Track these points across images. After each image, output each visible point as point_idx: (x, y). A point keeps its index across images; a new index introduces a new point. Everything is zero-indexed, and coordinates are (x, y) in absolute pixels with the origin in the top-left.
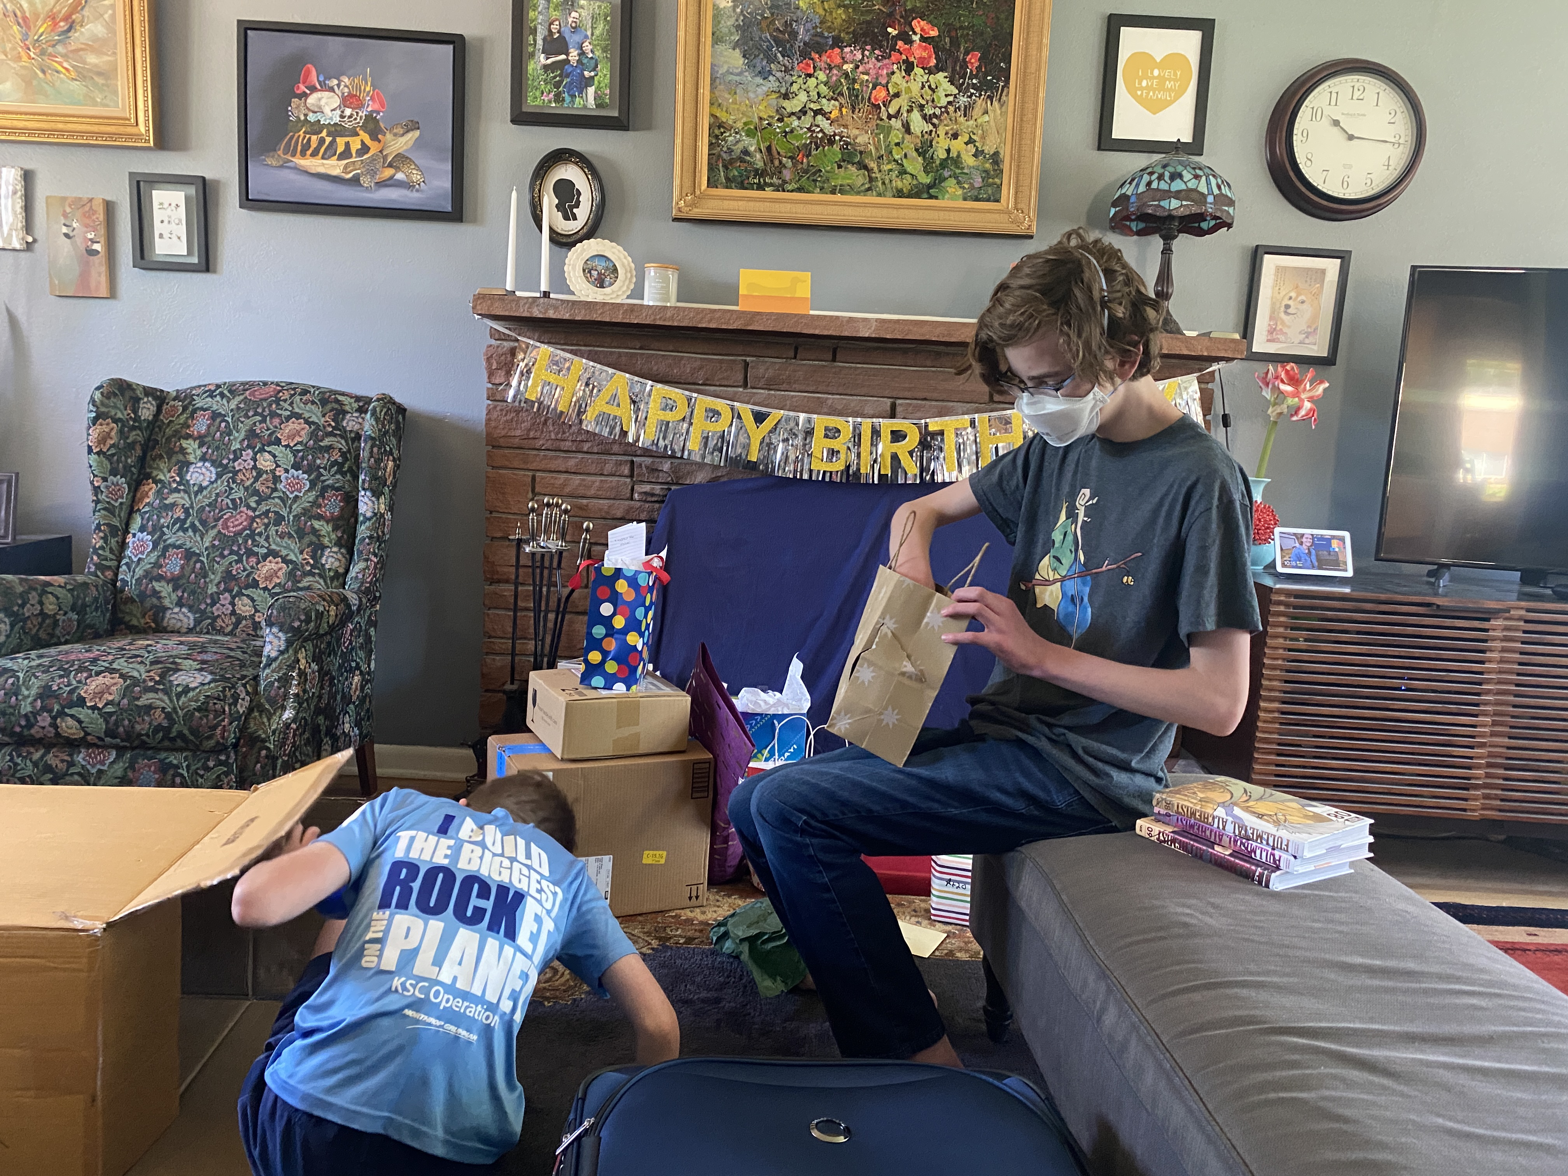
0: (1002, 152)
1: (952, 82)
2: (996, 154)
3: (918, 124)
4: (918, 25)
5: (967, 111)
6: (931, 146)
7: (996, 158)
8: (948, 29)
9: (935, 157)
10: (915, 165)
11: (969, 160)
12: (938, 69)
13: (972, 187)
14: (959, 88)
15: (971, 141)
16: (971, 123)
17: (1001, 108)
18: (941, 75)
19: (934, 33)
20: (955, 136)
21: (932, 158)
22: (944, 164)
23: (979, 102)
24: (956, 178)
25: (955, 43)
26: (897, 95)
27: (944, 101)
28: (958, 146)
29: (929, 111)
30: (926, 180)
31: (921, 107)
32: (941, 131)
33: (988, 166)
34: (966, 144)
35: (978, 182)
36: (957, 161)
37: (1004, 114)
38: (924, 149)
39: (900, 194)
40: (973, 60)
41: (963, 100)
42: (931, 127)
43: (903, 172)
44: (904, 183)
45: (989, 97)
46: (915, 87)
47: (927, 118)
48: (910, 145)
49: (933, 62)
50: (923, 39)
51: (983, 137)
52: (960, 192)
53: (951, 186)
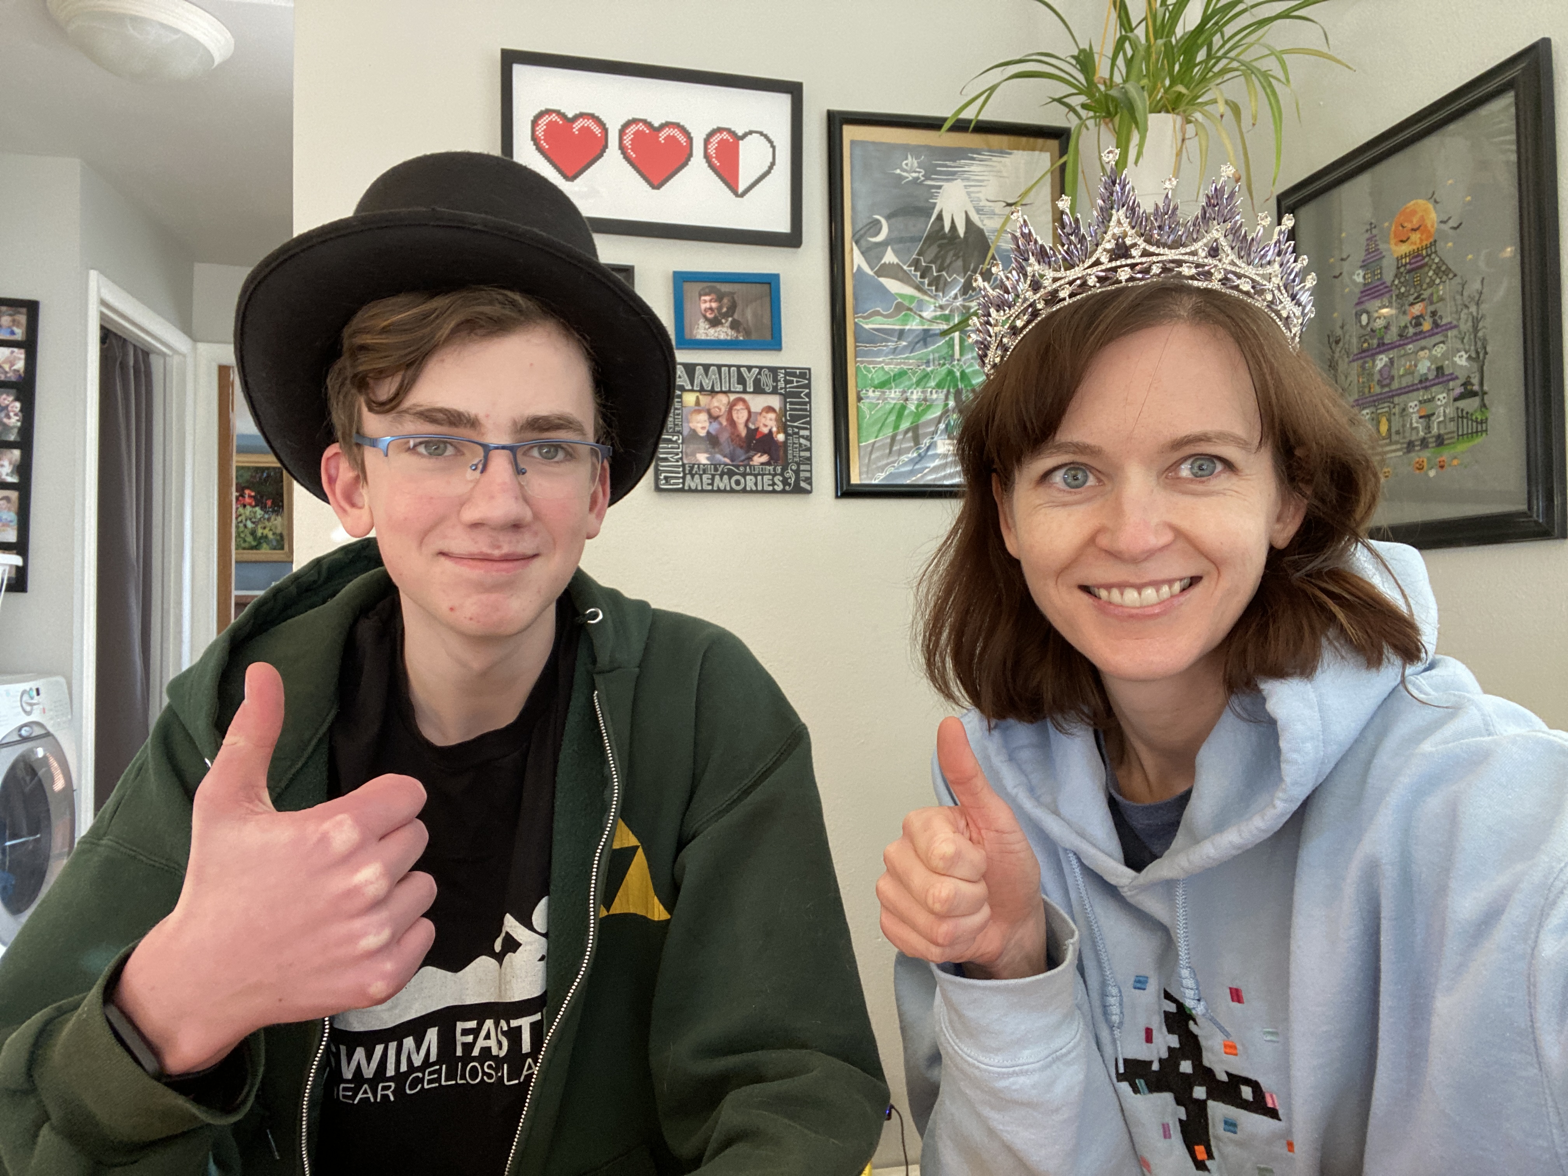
1: (262, 510)
3: (250, 525)
4: (247, 492)
5: (269, 520)
7: (281, 535)
8: (258, 493)
10: (250, 539)
11: (270, 536)
12: (256, 506)
13: (272, 545)
14: (265, 512)
15: (271, 530)
16: (270, 524)
17: (281, 518)
18: (257, 508)
19: (253, 494)
20: (265, 528)
21: (256, 536)
22: (261, 538)
23: (273, 516)
24: (266, 542)
25: (262, 497)
26: (240, 515)
27: (259, 517)
28: (266, 531)
29: (254, 520)
30: (254, 543)
31: (250, 519)
32: (259, 526)
33: (278, 538)
35: (275, 543)
36: (266, 537)
38: (253, 533)
39: (244, 549)
40: (269, 503)
41: (266, 516)
42: (255, 526)
43: (245, 541)
44: (246, 545)
45: (276, 515)
46: (248, 513)
47: (253, 523)
48: (247, 532)
49: (254, 504)
50: (249, 496)
53: (265, 545)
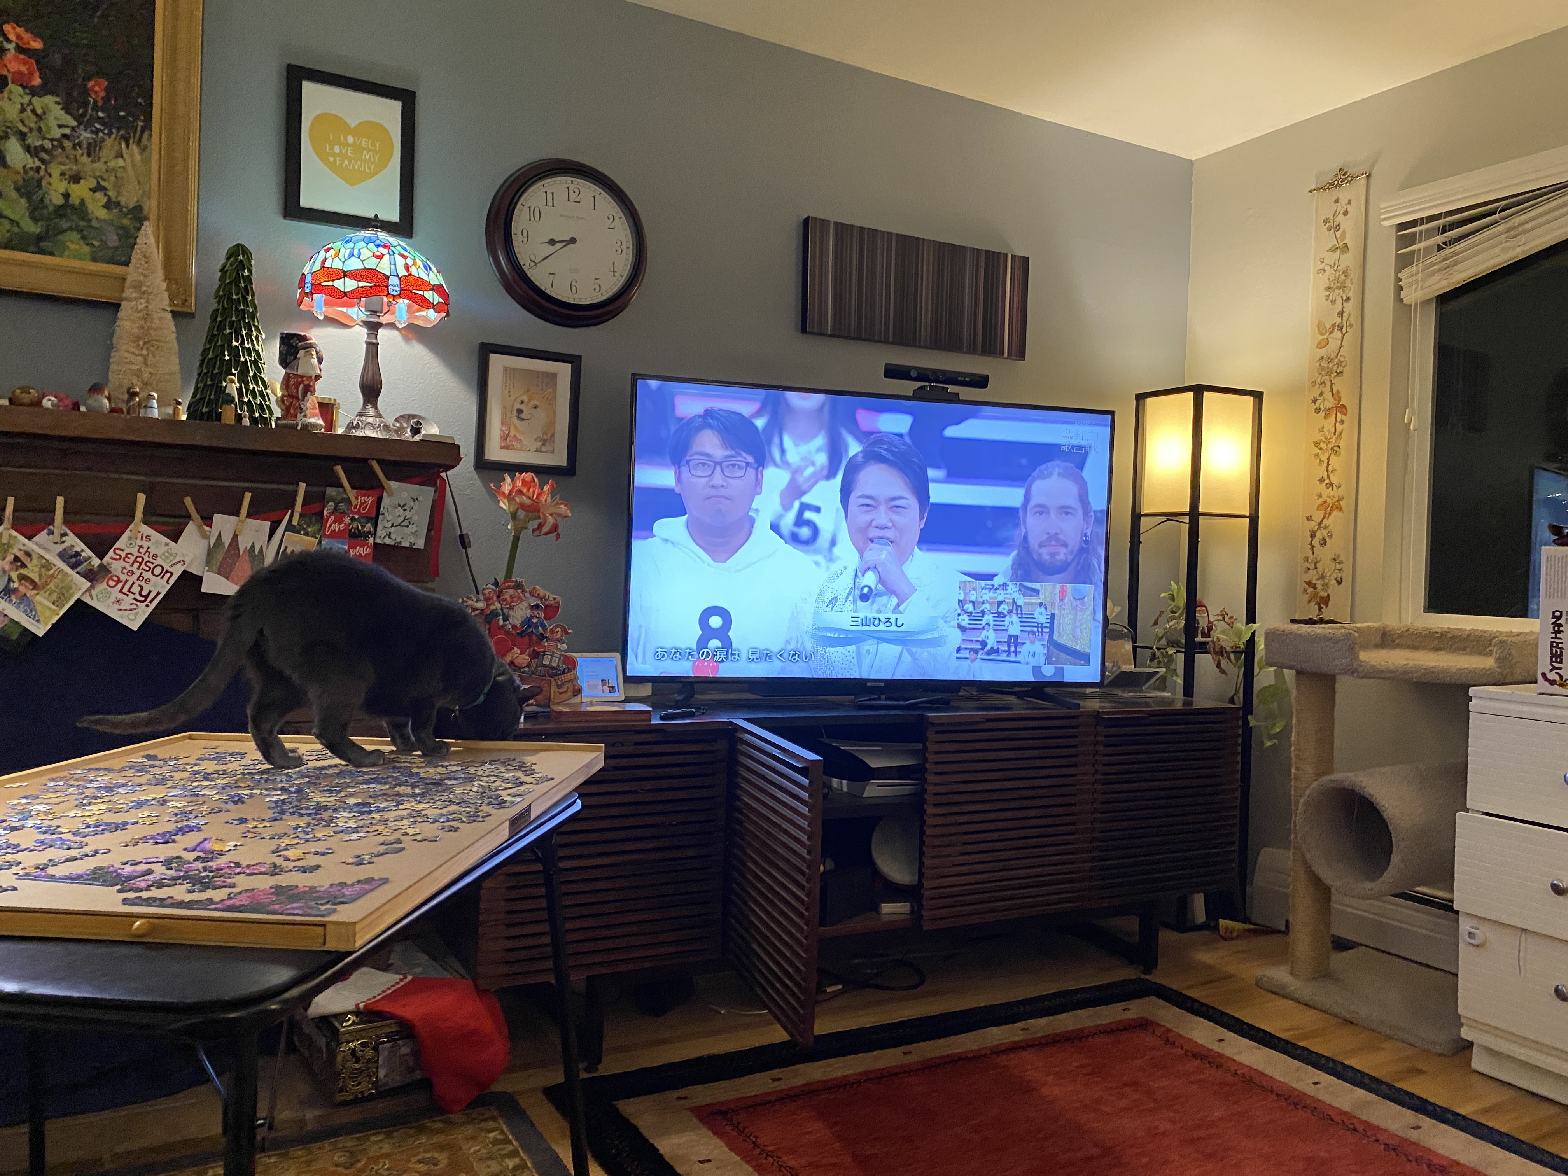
0: (146, 207)
1: (67, 109)
2: (138, 208)
3: (17, 156)
4: (12, 31)
5: (92, 150)
6: (39, 186)
7: (136, 213)
8: (57, 44)
9: (47, 201)
10: (15, 208)
11: (98, 212)
12: (45, 90)
13: (104, 245)
14: (79, 119)
15: (99, 188)
16: (100, 165)
17: (141, 154)
18: (50, 100)
19: (37, 45)
20: (76, 179)
21: (42, 200)
22: (60, 212)
23: (109, 142)
24: (80, 231)
25: (70, 62)
27: (57, 133)
28: (80, 191)
29: (34, 141)
30: (32, 228)
31: (22, 136)
32: (55, 170)
33: (124, 220)
34: (94, 190)
35: (113, 239)
36: (81, 210)
37: (147, 161)
38: (29, 189)
40: (98, 88)
41: (85, 135)
42: (38, 163)
45: (122, 137)
46: (11, 109)
47: (31, 151)
48: (6, 181)
49: (37, 81)
50: (19, 49)
51: (118, 187)
52: (87, 249)
53: (73, 242)
